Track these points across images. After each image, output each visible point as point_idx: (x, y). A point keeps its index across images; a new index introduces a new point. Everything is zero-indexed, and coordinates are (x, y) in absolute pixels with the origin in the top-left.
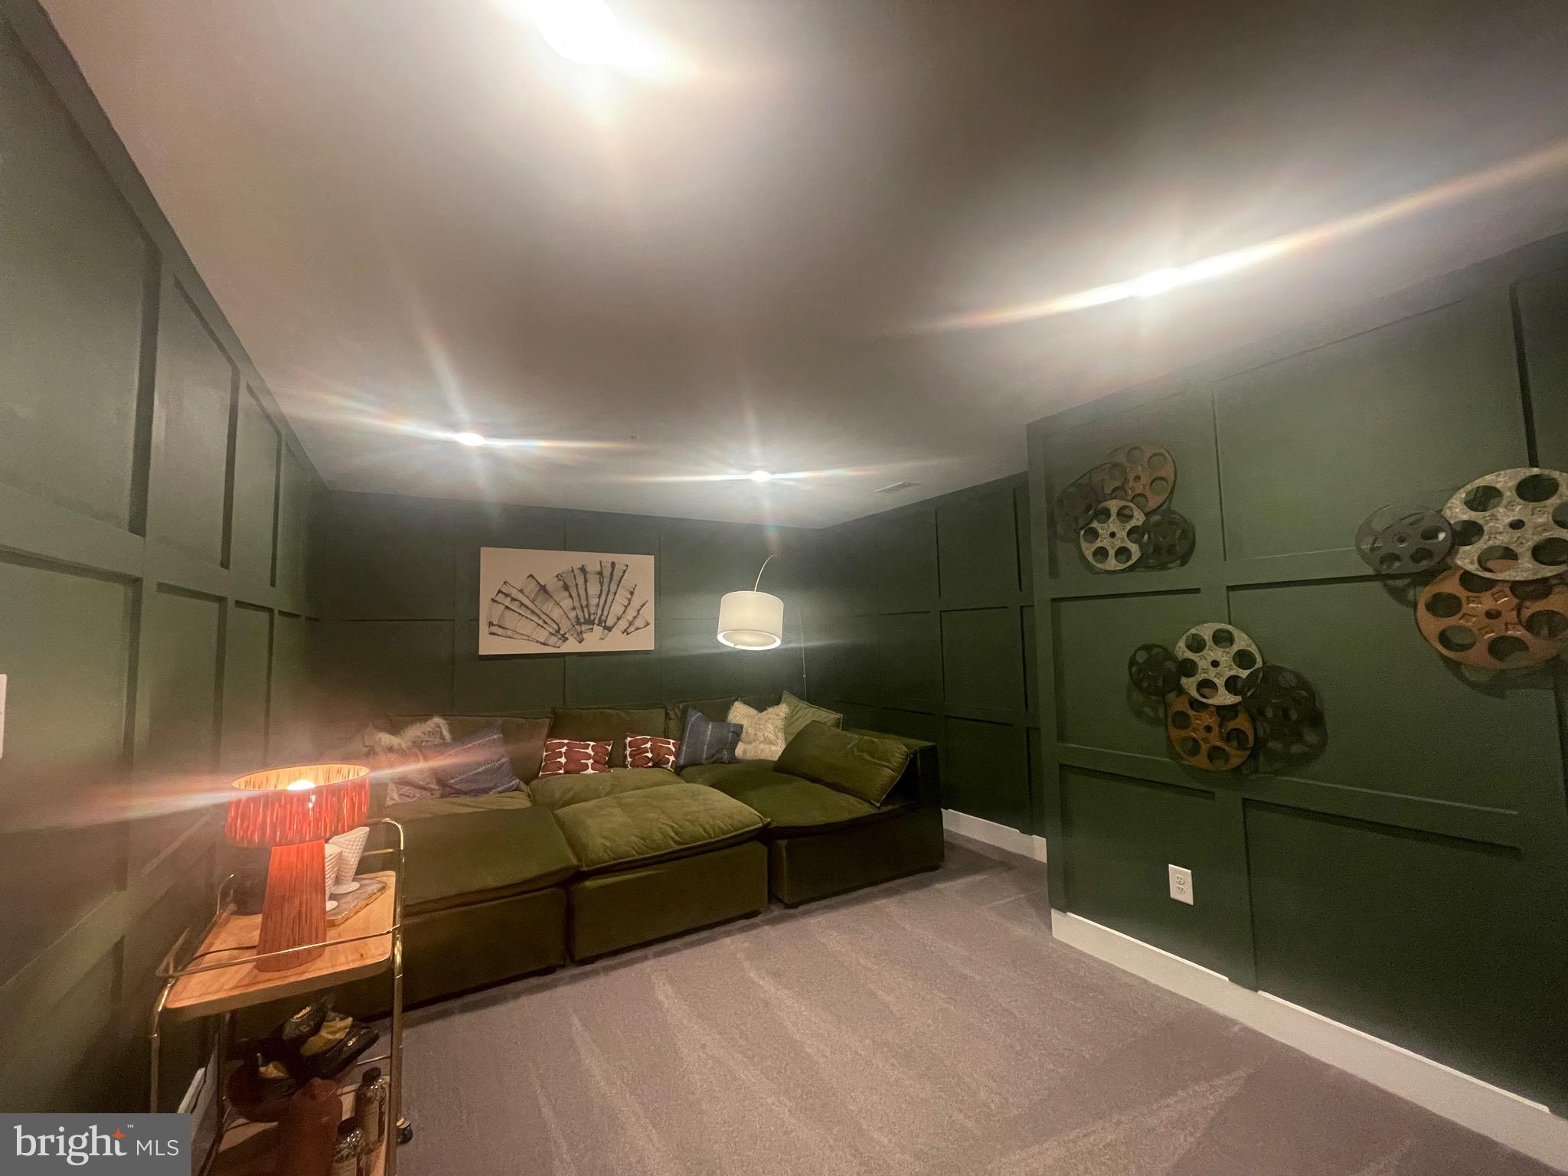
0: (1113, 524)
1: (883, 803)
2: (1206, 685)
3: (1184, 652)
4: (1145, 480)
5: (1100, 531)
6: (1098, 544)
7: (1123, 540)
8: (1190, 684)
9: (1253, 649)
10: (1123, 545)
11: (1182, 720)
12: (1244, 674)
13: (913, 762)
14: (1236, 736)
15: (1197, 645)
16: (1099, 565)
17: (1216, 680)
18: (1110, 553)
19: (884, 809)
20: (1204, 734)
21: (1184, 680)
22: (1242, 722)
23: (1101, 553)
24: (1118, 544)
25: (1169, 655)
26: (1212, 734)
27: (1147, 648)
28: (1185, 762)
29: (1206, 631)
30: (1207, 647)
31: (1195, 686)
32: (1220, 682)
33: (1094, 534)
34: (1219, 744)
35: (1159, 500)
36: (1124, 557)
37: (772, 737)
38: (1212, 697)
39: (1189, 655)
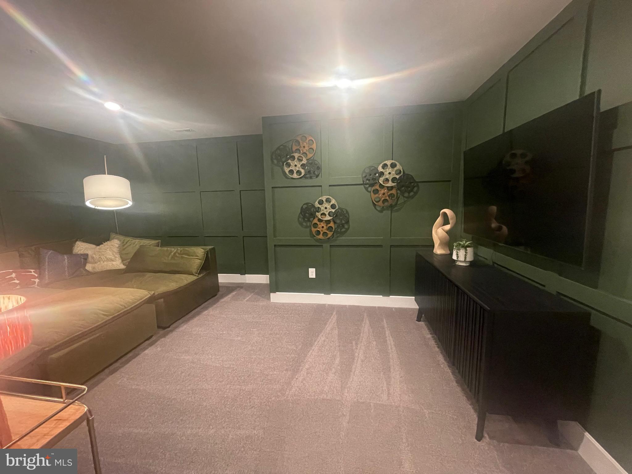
0: (296, 162)
1: (199, 274)
2: (323, 214)
3: (317, 205)
4: (307, 148)
5: (291, 164)
6: (290, 168)
7: (299, 168)
8: (318, 215)
9: (336, 204)
10: (299, 170)
11: (315, 225)
12: (333, 211)
13: (207, 254)
14: (330, 229)
15: (321, 202)
16: (290, 176)
17: (326, 213)
18: (294, 172)
19: (200, 276)
20: (321, 229)
21: (317, 213)
22: (332, 224)
23: (291, 172)
24: (297, 169)
25: (313, 206)
26: (324, 228)
27: (307, 204)
28: (315, 238)
29: (324, 198)
30: (324, 203)
31: (320, 215)
32: (327, 213)
33: (289, 165)
34: (326, 231)
35: (311, 155)
36: (298, 174)
37: (113, 258)
38: (324, 218)
39: (319, 206)
